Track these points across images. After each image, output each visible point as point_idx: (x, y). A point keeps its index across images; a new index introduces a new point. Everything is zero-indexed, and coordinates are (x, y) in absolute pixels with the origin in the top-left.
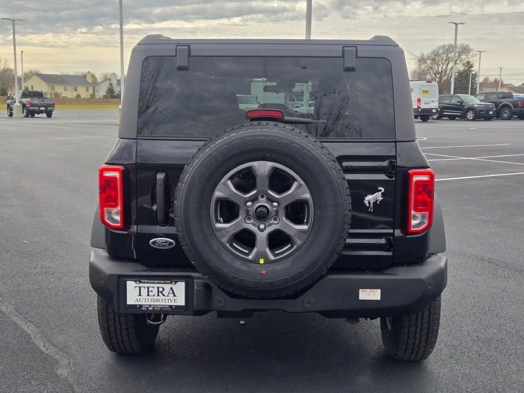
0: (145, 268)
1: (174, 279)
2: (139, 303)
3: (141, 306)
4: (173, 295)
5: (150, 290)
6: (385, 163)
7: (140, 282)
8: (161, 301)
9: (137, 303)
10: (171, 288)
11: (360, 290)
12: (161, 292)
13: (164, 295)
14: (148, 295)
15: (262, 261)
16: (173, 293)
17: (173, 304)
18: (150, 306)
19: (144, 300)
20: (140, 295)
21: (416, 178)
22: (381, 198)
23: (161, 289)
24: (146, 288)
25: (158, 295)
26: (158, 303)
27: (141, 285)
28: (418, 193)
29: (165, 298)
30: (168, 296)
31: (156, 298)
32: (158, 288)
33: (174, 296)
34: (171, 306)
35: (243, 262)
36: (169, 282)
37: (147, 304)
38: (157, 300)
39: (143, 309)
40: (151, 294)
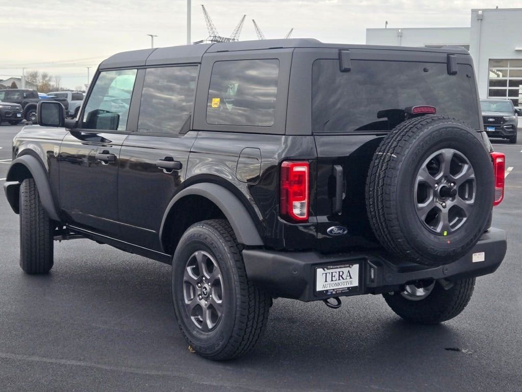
1: (350, 263)
2: (325, 289)
3: (327, 291)
4: (349, 277)
5: (333, 275)
7: (326, 269)
8: (341, 284)
9: (324, 289)
10: (349, 271)
11: (473, 255)
12: (341, 276)
13: (343, 279)
14: (332, 280)
15: (445, 233)
16: (350, 276)
17: (350, 286)
18: (334, 290)
19: (329, 285)
20: (326, 281)
23: (341, 274)
24: (331, 274)
25: (339, 279)
26: (340, 287)
27: (327, 271)
29: (344, 281)
30: (346, 279)
31: (337, 282)
32: (339, 272)
33: (351, 278)
34: (348, 288)
36: (348, 265)
37: (332, 288)
38: (339, 284)
39: (329, 293)
40: (334, 279)
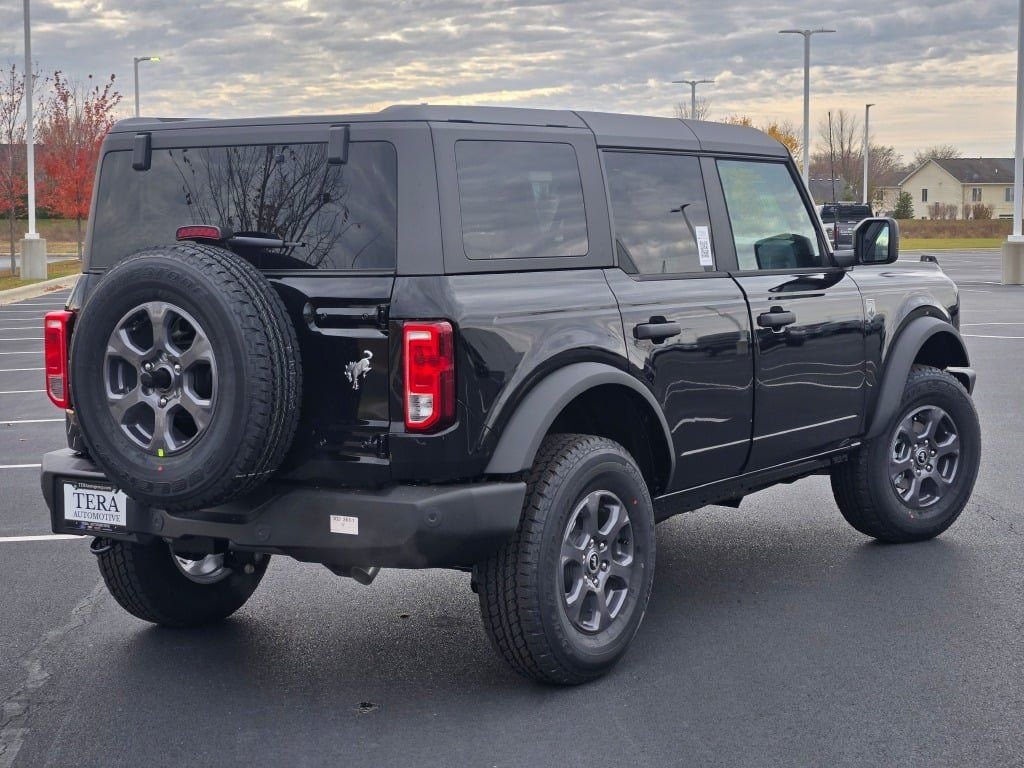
0: (92, 468)
1: (114, 485)
2: (77, 519)
3: (80, 523)
4: (115, 509)
5: (89, 500)
6: (372, 311)
7: (78, 487)
8: (102, 517)
9: (75, 518)
10: (113, 499)
11: (332, 517)
12: (102, 503)
13: (105, 509)
14: (88, 508)
15: (161, 453)
16: (115, 506)
17: (115, 522)
18: (90, 523)
19: (83, 515)
20: (78, 506)
21: (413, 336)
22: (368, 369)
23: (101, 500)
24: (86, 497)
25: (99, 508)
26: (99, 521)
27: (80, 491)
28: (415, 361)
29: (107, 512)
30: (109, 510)
31: (96, 511)
32: (99, 497)
33: (117, 511)
34: (112, 526)
35: (139, 453)
36: (109, 488)
37: (87, 520)
38: (98, 516)
39: (82, 527)
40: (91, 506)
